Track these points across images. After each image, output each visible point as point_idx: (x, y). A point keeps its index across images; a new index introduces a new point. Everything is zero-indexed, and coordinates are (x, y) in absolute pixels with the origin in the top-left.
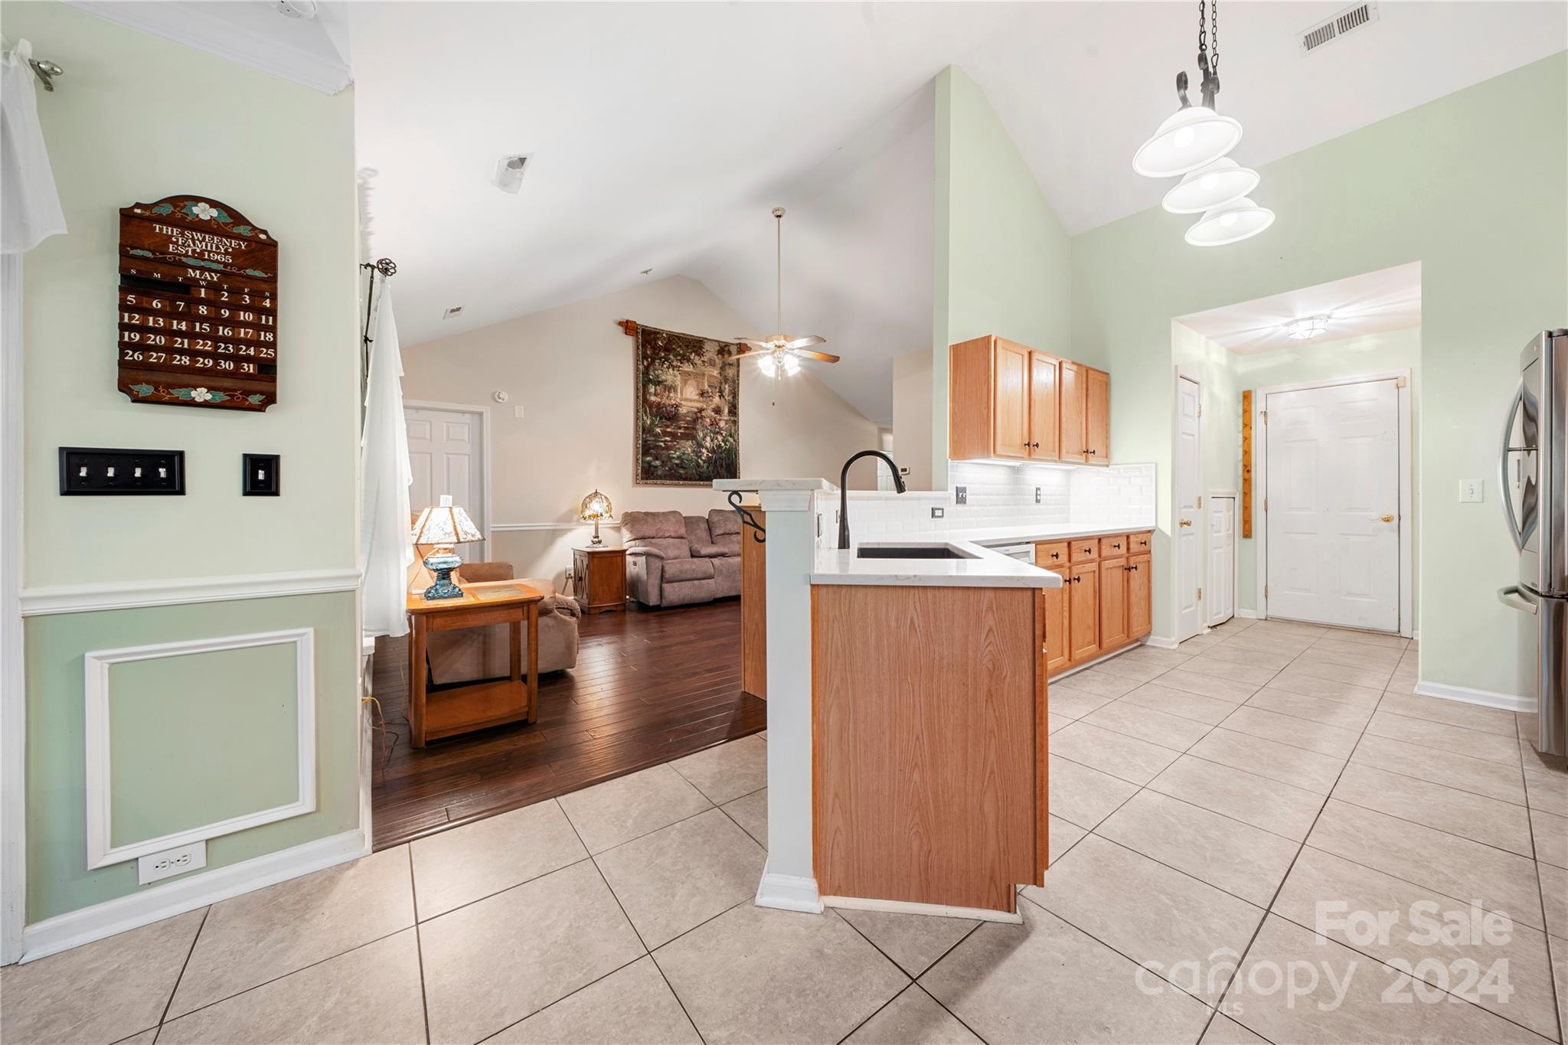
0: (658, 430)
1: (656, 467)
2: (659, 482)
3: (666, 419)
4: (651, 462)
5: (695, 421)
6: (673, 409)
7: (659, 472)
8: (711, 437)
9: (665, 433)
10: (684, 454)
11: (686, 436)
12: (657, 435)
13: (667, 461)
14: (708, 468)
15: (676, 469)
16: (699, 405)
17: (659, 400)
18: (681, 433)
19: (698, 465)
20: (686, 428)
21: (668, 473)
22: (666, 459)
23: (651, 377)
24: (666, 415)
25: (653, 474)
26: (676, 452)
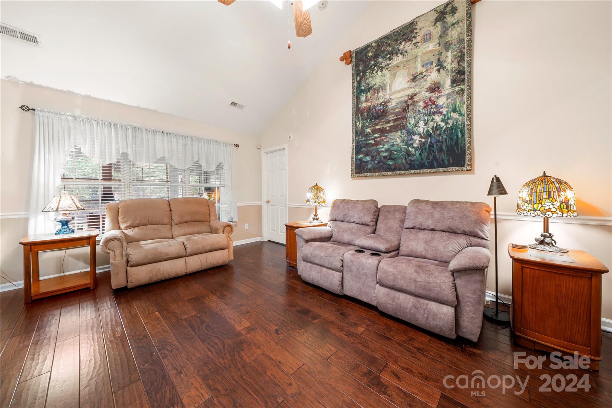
0: (369, 130)
1: (367, 162)
2: (369, 174)
3: (376, 118)
4: (362, 158)
5: (405, 110)
6: (382, 107)
7: (370, 166)
8: (424, 120)
9: (374, 131)
10: (393, 146)
11: (394, 129)
12: (368, 135)
13: (376, 156)
14: (420, 154)
15: (385, 161)
16: (410, 92)
17: (369, 104)
18: (390, 127)
19: (409, 154)
20: (395, 120)
21: (376, 166)
22: (375, 154)
23: (363, 88)
24: (375, 115)
25: (364, 168)
26: (384, 145)
